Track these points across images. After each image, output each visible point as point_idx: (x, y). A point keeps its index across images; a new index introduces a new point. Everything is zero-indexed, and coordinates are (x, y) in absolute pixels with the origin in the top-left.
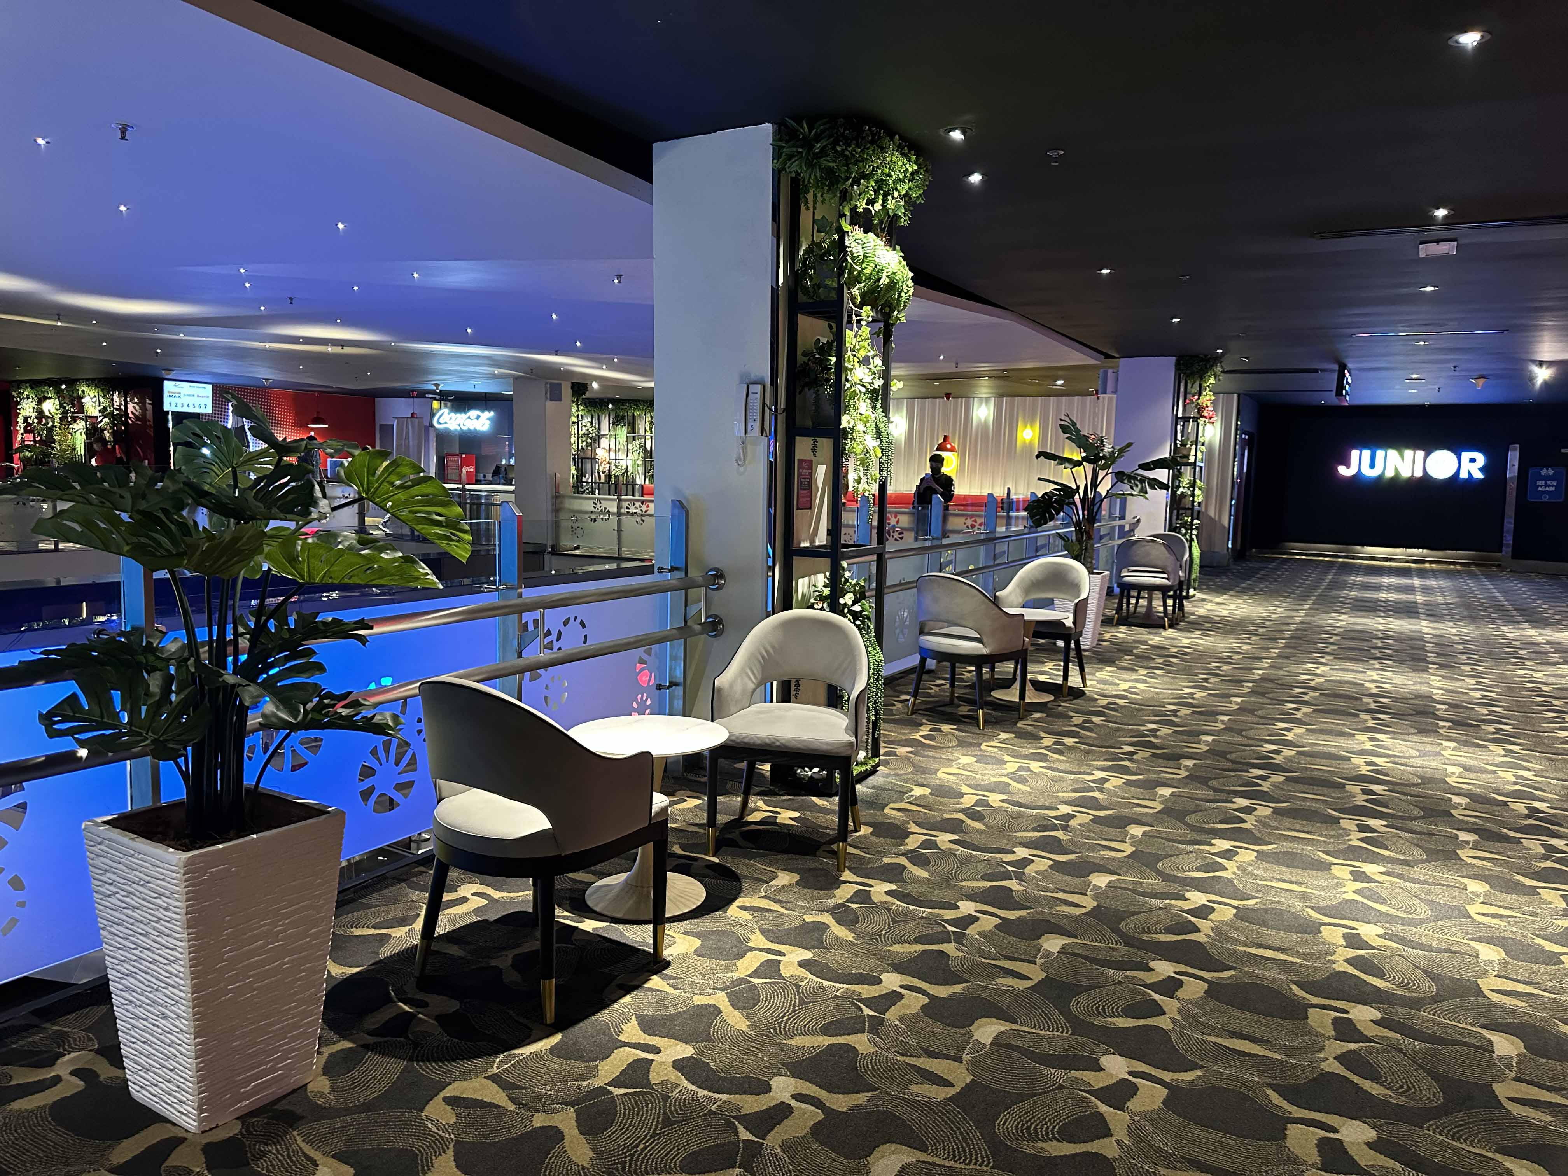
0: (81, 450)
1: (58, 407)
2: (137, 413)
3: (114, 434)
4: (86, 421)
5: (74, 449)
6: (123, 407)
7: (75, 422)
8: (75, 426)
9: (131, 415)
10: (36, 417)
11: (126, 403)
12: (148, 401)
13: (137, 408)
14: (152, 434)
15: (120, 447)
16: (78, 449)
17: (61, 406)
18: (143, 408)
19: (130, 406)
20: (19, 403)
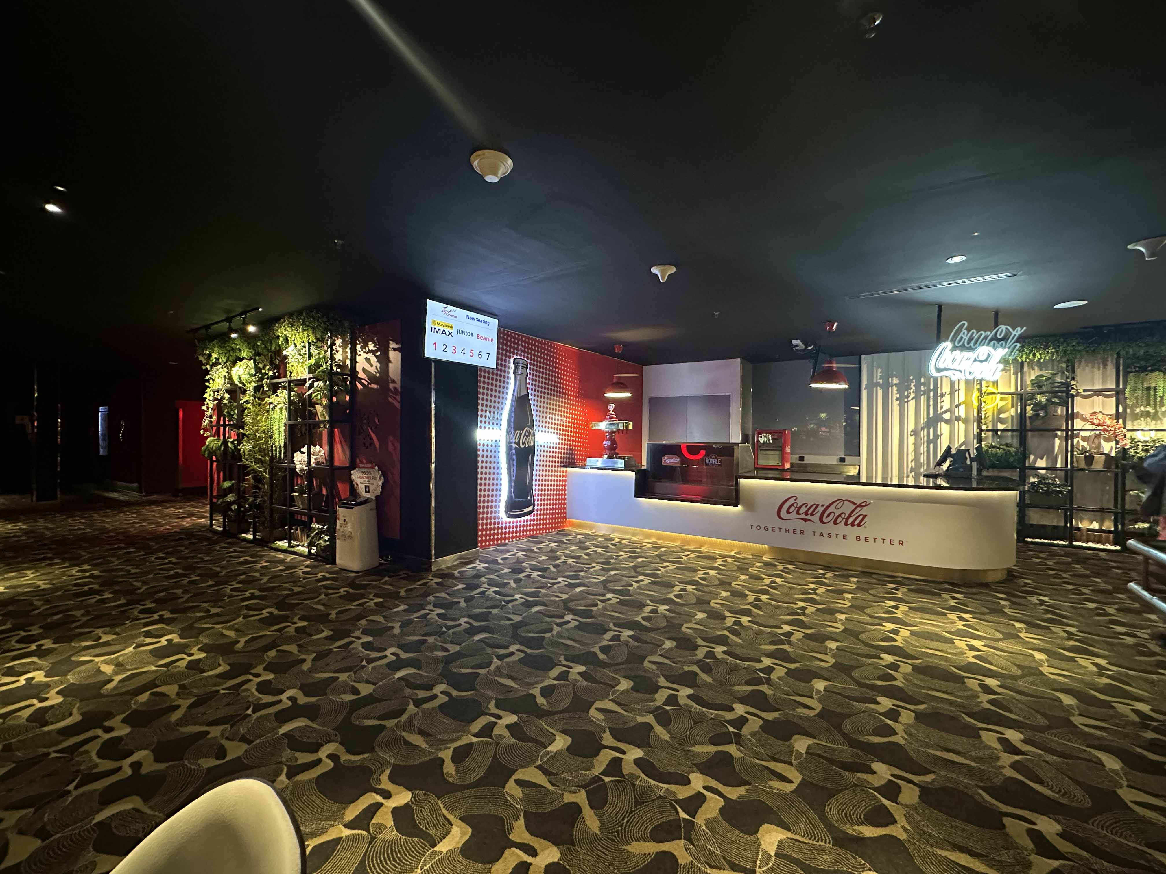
0: (279, 439)
1: (253, 371)
2: (372, 370)
3: (331, 408)
4: (290, 390)
5: (271, 437)
6: (348, 363)
7: (275, 392)
8: (274, 399)
9: (361, 375)
10: (227, 391)
11: (354, 351)
12: (393, 345)
13: (373, 359)
14: (398, 405)
15: (341, 432)
16: (276, 436)
17: (258, 370)
18: (384, 360)
19: (361, 359)
20: (207, 372)
